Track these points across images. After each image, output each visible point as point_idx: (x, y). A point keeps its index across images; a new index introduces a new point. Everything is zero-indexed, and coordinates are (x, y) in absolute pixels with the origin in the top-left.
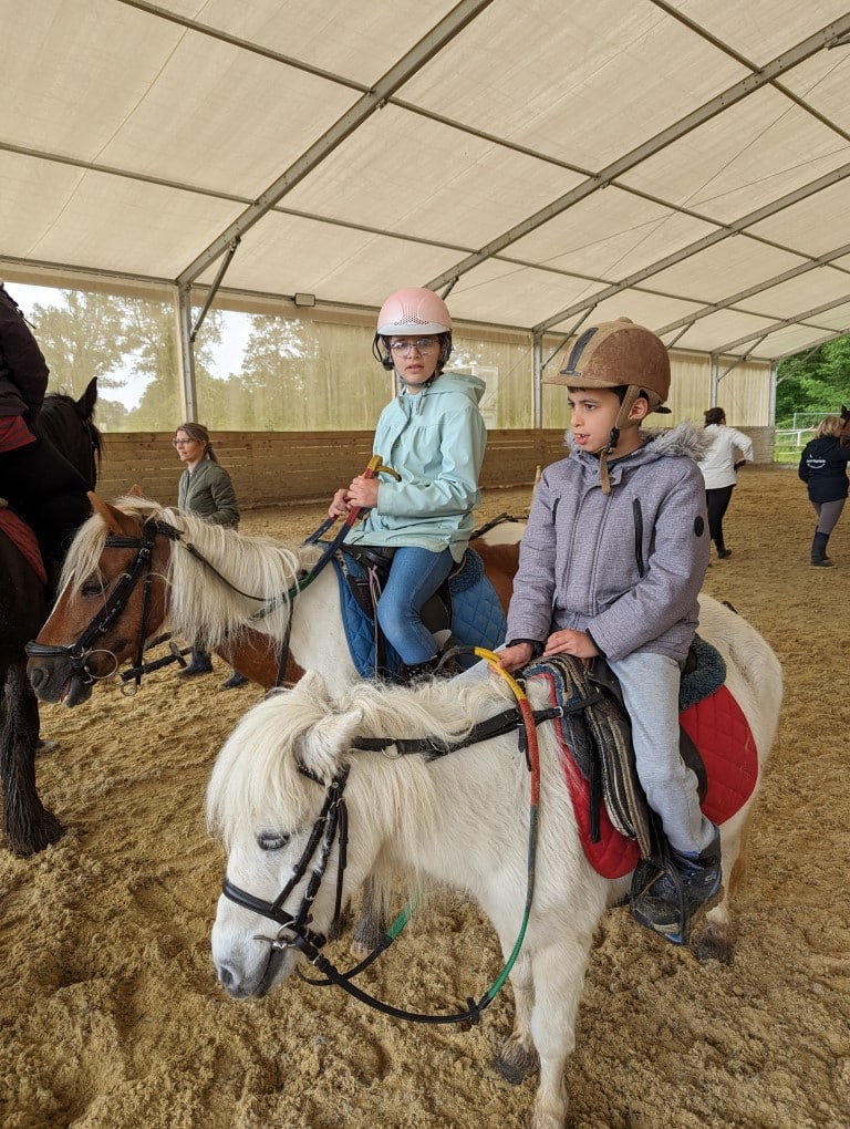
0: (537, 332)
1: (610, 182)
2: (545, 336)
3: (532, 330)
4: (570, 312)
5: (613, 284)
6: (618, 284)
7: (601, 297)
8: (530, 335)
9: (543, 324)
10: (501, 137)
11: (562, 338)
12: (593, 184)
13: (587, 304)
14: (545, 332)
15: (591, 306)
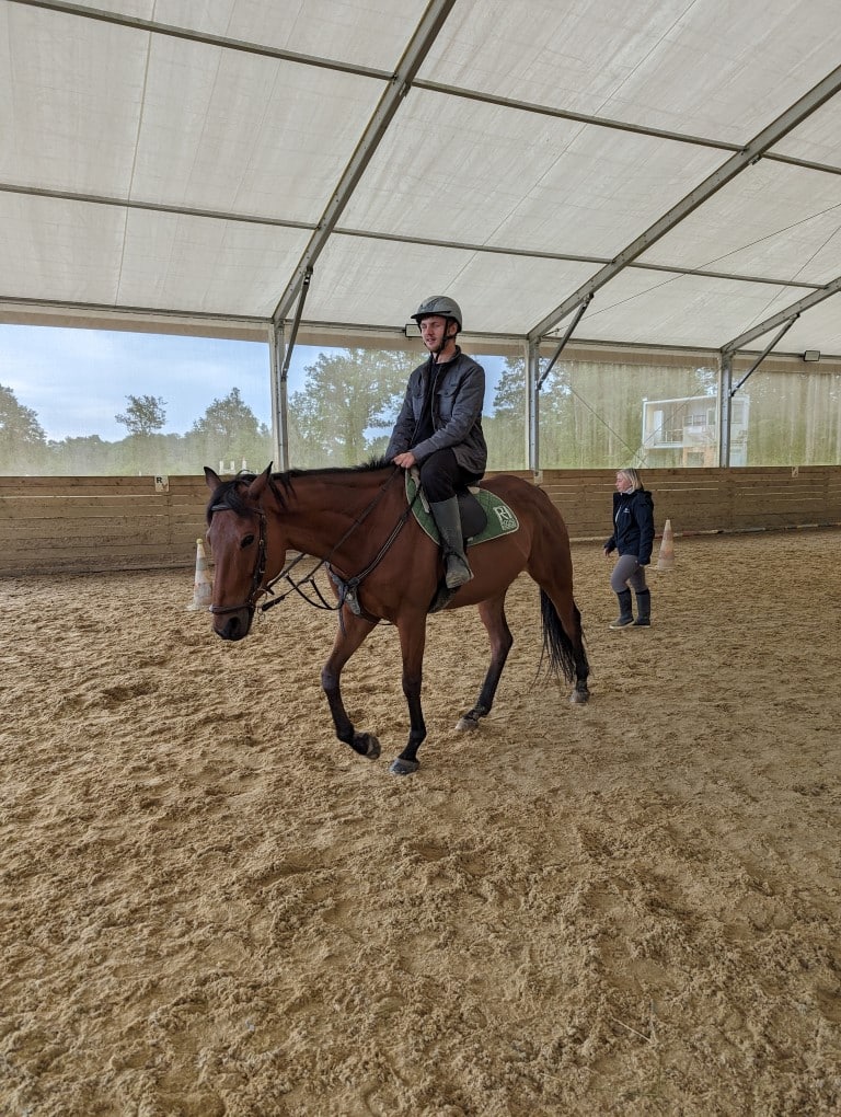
0: (726, 352)
1: (761, 154)
2: (738, 357)
3: (720, 350)
4: (767, 326)
5: (819, 288)
6: (826, 287)
7: (804, 305)
8: (718, 356)
9: (732, 343)
10: (589, 113)
11: (755, 358)
12: (741, 160)
13: (787, 315)
14: (736, 351)
15: (790, 318)
